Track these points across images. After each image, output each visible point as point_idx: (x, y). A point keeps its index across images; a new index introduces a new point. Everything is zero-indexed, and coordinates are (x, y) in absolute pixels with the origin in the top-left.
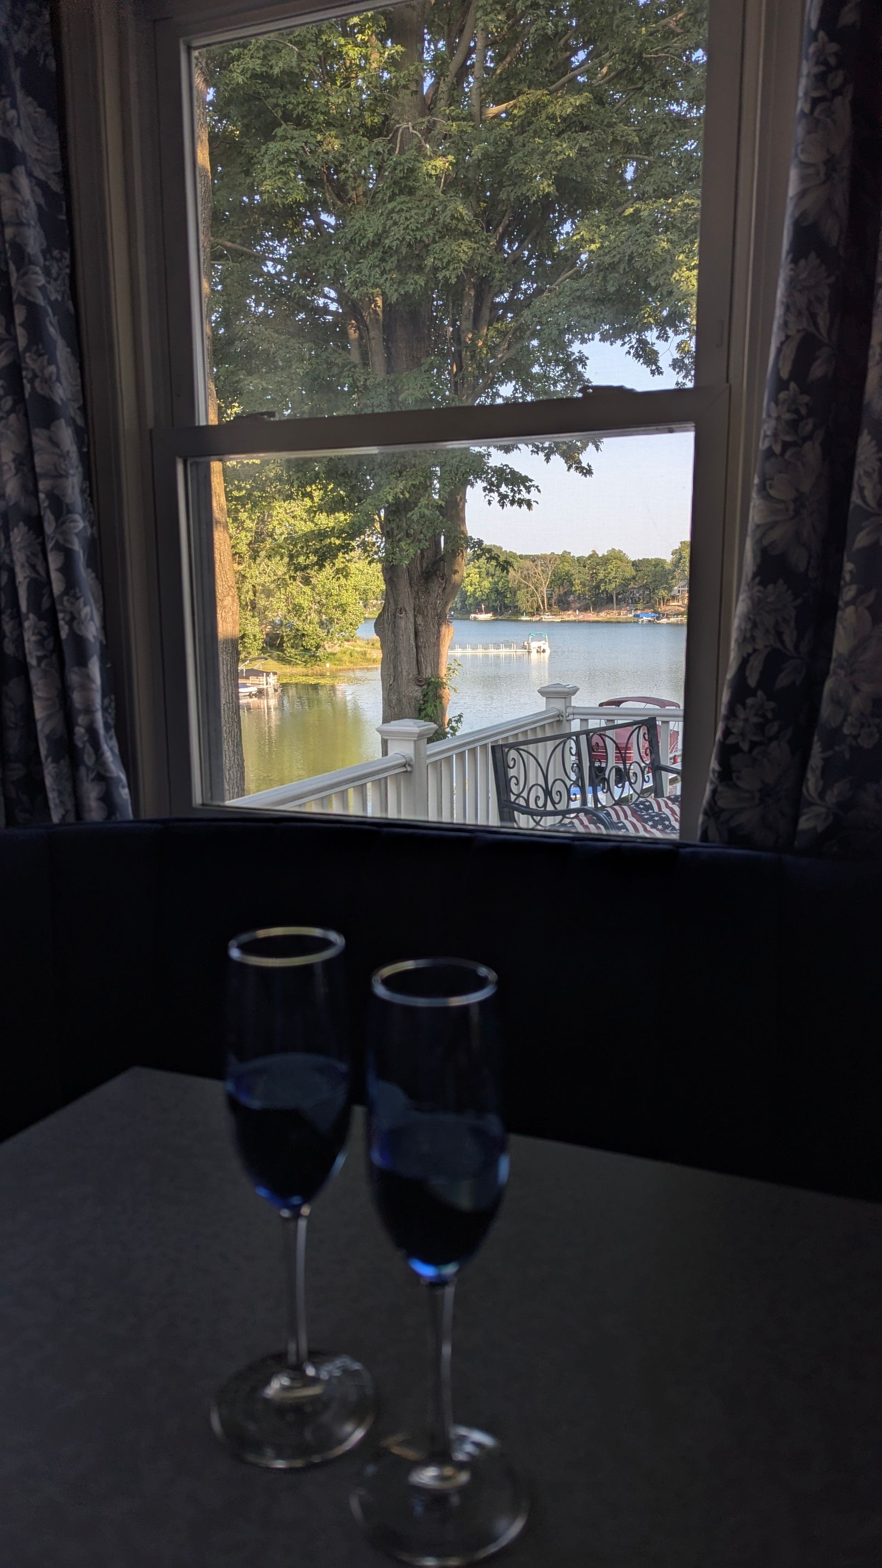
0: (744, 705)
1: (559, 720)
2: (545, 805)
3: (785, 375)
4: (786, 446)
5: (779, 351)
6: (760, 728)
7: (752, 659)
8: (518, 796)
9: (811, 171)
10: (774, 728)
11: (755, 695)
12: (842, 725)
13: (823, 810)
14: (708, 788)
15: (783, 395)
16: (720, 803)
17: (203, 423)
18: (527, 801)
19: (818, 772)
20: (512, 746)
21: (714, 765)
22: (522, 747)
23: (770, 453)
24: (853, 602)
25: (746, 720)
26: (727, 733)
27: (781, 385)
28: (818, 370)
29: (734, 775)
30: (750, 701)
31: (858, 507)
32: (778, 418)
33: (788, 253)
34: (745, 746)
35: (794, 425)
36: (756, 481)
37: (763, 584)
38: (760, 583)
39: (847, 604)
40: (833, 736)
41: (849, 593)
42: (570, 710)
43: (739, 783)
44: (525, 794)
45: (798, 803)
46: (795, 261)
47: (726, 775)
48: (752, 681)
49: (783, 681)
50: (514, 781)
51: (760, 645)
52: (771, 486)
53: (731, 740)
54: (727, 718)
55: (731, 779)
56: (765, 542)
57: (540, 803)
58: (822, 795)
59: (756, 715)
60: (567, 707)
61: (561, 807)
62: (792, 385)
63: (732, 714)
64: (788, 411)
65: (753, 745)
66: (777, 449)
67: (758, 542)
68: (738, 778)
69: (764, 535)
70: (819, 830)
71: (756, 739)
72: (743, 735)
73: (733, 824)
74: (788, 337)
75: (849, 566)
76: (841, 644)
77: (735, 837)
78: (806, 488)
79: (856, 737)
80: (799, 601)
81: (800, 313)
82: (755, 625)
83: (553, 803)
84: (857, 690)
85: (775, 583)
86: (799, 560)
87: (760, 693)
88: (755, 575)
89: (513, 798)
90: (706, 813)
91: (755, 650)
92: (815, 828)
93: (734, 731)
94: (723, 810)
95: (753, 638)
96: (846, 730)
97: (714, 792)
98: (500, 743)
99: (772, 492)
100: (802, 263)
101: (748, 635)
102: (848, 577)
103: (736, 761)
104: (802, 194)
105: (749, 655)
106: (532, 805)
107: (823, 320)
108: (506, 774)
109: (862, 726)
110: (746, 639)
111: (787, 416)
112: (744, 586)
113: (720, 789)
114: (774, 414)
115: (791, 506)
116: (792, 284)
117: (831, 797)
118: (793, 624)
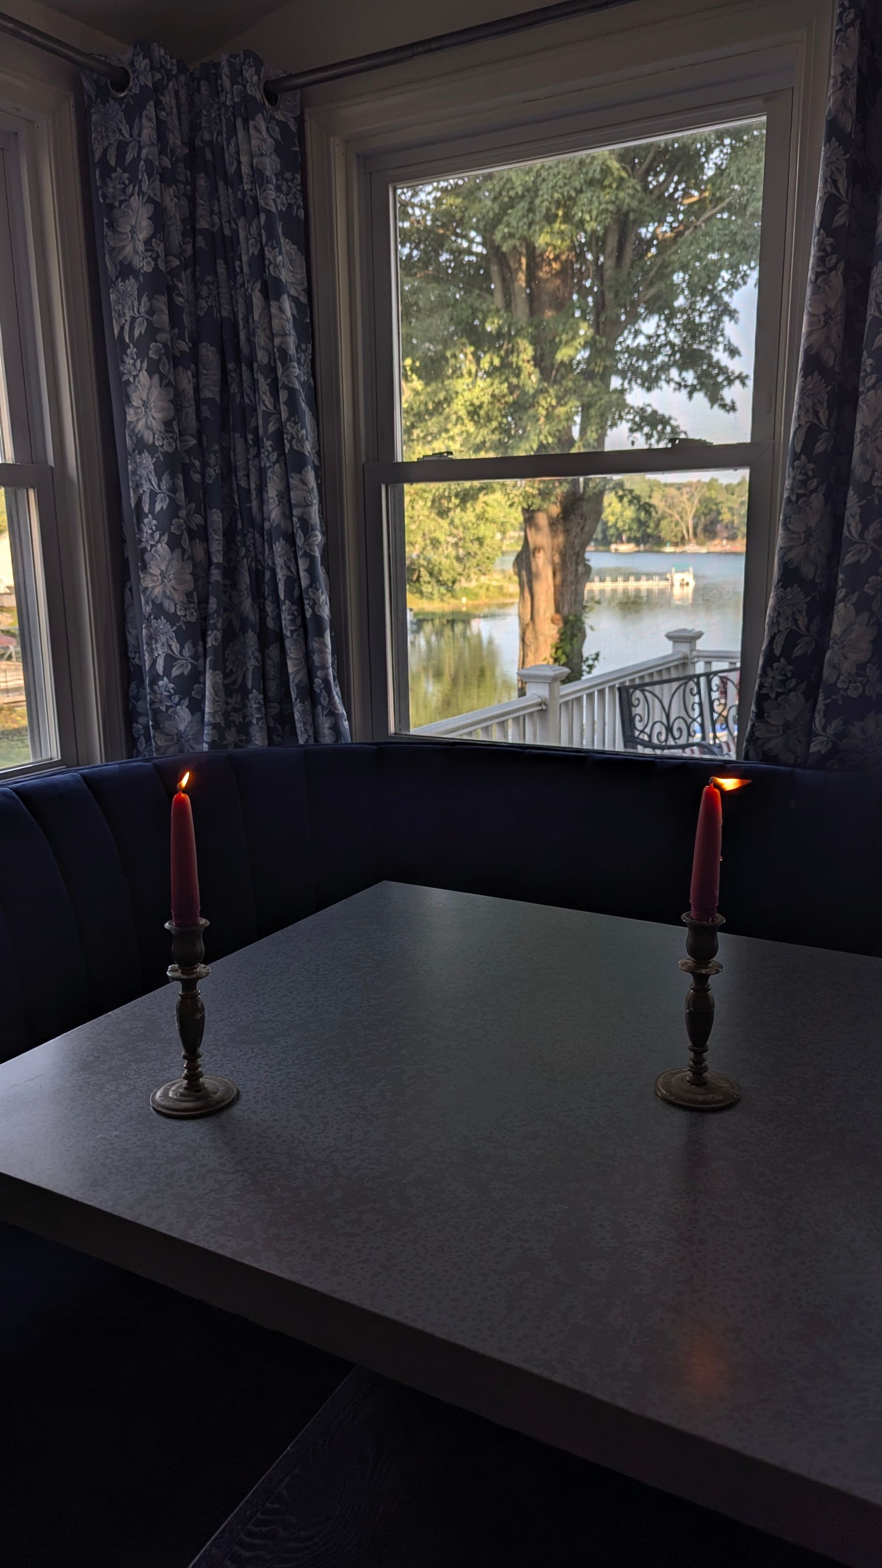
0: (772, 668)
1: (685, 662)
2: (666, 740)
3: (798, 450)
4: (799, 496)
5: (795, 433)
6: (783, 683)
7: (777, 637)
8: (642, 731)
9: (815, 319)
10: (792, 683)
11: (779, 661)
12: (836, 682)
13: (825, 739)
14: (750, 723)
15: (797, 463)
16: (757, 734)
17: (399, 460)
18: (650, 736)
19: (821, 713)
20: (636, 687)
21: (753, 708)
22: (647, 688)
23: (789, 499)
24: (843, 600)
25: (773, 678)
26: (761, 686)
27: (796, 457)
28: (820, 447)
29: (766, 715)
30: (775, 665)
31: (846, 537)
32: (794, 478)
33: (801, 369)
34: (773, 696)
35: (804, 483)
36: (781, 518)
37: (784, 587)
38: (782, 587)
39: (840, 601)
40: (833, 688)
41: (841, 594)
42: (694, 653)
43: (769, 720)
44: (647, 730)
45: (810, 734)
46: (805, 376)
47: (760, 715)
48: (777, 652)
49: (798, 652)
50: (638, 718)
51: (782, 628)
52: (790, 522)
53: (764, 691)
54: (761, 676)
55: (763, 717)
56: (786, 560)
57: (663, 738)
58: (824, 729)
59: (780, 674)
60: (692, 651)
61: (682, 741)
62: (803, 457)
63: (764, 673)
64: (800, 473)
65: (778, 694)
66: (794, 498)
67: (781, 559)
68: (768, 716)
69: (785, 555)
70: (823, 752)
71: (780, 690)
72: (771, 687)
73: (765, 748)
74: (800, 426)
75: (841, 576)
76: (836, 629)
77: (767, 757)
78: (813, 523)
79: (846, 690)
80: (809, 598)
81: (807, 411)
82: (779, 614)
83: (674, 738)
84: (846, 658)
85: (792, 587)
86: (808, 571)
87: (782, 660)
88: (779, 581)
89: (637, 733)
90: (748, 741)
91: (779, 631)
92: (819, 751)
93: (766, 685)
94: (759, 739)
95: (778, 622)
96: (839, 685)
97: (753, 726)
98: (627, 684)
99: (790, 526)
100: (809, 378)
101: (775, 621)
102: (840, 583)
103: (766, 705)
104: (810, 334)
105: (775, 634)
106: (655, 741)
107: (823, 414)
108: (630, 712)
109: (850, 682)
110: (774, 623)
111: (799, 477)
112: (773, 589)
113: (756, 724)
114: (792, 476)
115: (803, 536)
116: (803, 391)
117: (830, 730)
118: (804, 613)
